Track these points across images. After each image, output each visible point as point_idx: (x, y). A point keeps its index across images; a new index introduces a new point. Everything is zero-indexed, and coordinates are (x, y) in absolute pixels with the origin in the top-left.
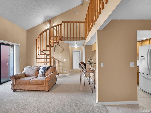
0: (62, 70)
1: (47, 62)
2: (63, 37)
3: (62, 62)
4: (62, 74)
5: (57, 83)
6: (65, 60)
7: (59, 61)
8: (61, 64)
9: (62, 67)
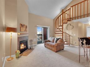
0: (72, 42)
1: (60, 36)
2: (71, 18)
3: (72, 36)
4: (72, 45)
5: (64, 49)
6: (75, 35)
7: (70, 36)
8: (71, 37)
9: (72, 40)
